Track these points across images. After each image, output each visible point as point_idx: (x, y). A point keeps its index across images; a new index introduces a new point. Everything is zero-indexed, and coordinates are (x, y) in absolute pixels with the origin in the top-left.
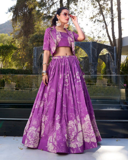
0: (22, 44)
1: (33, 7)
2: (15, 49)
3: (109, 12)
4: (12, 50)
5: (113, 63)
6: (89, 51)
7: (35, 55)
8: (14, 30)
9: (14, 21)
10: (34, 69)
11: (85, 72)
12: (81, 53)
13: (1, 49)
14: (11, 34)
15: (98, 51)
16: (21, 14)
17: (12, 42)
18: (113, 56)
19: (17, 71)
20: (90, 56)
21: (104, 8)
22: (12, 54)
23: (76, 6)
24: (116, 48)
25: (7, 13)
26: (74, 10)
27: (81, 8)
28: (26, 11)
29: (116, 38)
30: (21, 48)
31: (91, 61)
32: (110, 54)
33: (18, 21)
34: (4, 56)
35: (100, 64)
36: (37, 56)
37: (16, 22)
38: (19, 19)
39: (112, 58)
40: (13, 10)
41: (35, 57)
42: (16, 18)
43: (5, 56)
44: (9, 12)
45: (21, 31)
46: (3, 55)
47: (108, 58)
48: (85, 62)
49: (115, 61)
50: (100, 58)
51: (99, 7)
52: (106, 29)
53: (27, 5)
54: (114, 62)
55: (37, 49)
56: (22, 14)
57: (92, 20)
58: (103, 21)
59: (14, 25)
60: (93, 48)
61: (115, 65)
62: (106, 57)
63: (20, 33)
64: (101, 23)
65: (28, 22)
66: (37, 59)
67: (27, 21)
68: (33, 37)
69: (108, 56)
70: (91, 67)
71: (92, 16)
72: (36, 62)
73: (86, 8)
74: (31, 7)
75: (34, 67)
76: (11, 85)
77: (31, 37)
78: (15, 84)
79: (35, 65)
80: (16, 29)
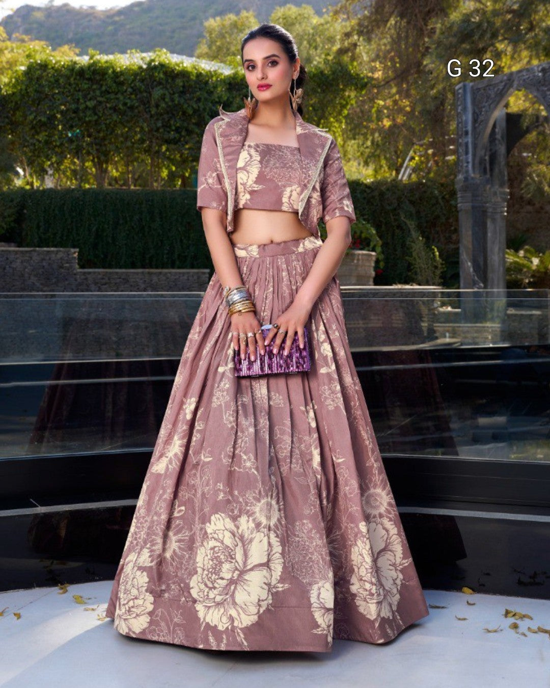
0: (392, 59)
2: (360, 84)
4: (343, 90)
7: (466, 122)
10: (465, 189)
17: (342, 52)
19: (376, 193)
22: (346, 112)
30: (387, 81)
36: (474, 128)
41: (467, 133)
55: (475, 92)
66: (475, 138)
72: (474, 155)
75: (466, 179)
76: (355, 261)
77: (438, 31)
78: (374, 259)
79: (467, 172)
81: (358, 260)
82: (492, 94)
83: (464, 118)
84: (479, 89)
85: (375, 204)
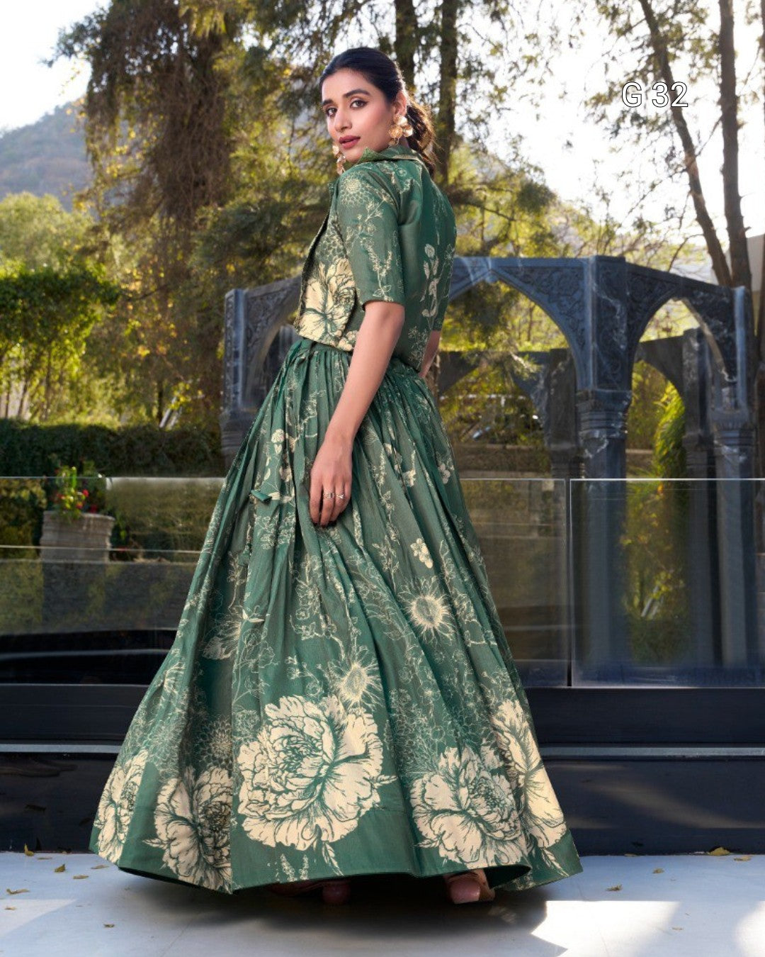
0: (155, 267)
1: (222, 27)
2: (110, 295)
3: (707, 65)
4: (85, 303)
5: (726, 390)
6: (577, 315)
7: (237, 341)
8: (100, 172)
9: (98, 116)
10: (232, 427)
11: (553, 446)
12: (531, 323)
13: (16, 298)
14: (81, 197)
15: (631, 313)
16: (143, 66)
17: (86, 252)
18: (727, 347)
19: (123, 443)
20: (582, 344)
21: (678, 37)
22: (87, 332)
23: (498, 24)
24: (748, 297)
25: (50, 64)
26: (489, 47)
27: (532, 37)
28: (174, 47)
29: (748, 235)
30: (145, 295)
31: (588, 381)
32: (707, 332)
33: (122, 112)
34: (31, 341)
35: (649, 396)
36: (247, 349)
37: (112, 122)
38: (128, 102)
39: (719, 360)
40: (89, 41)
41: (236, 354)
42: (109, 93)
43: (42, 343)
44: (63, 59)
45: (146, 182)
46: (27, 336)
47: (695, 361)
48: (554, 381)
49: (739, 379)
50: (648, 361)
51: (643, 30)
52: (686, 176)
53: (183, 12)
54: (733, 384)
55: (249, 301)
56: (149, 69)
57: (603, 116)
58: (667, 123)
59: (97, 146)
60: (604, 297)
61: (736, 406)
62: (684, 350)
63: (138, 198)
64: (656, 134)
65: (192, 122)
66: (247, 362)
67: (184, 115)
68: (226, 220)
69: (696, 345)
70: (585, 417)
71: (604, 90)
72: (245, 384)
73: (563, 37)
74: (207, 26)
75: (234, 415)
76: (85, 528)
77: (209, 224)
78: (112, 525)
79: (235, 405)
80: (114, 166)
81: (88, 526)
82: (271, 304)
83: (234, 335)
84: (255, 298)
85: (121, 457)
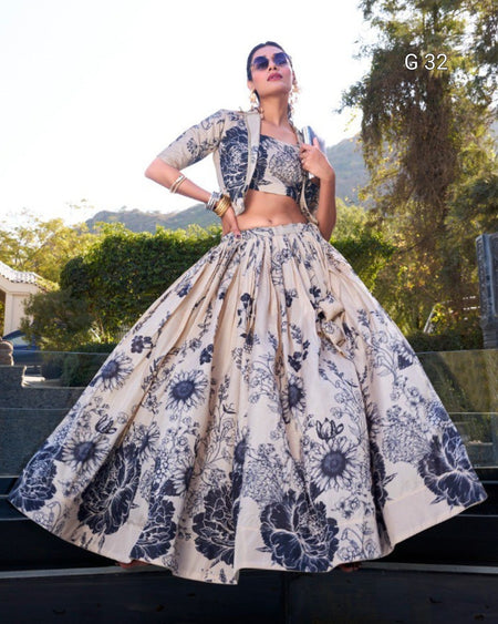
2: (388, 252)
4: (373, 258)
7: (487, 269)
8: (374, 175)
9: (370, 140)
10: (490, 328)
14: (364, 192)
16: (394, 108)
17: (370, 225)
22: (375, 276)
25: (340, 111)
28: (413, 93)
30: (410, 248)
33: (384, 137)
36: (495, 273)
37: (379, 144)
38: (387, 131)
40: (360, 96)
41: (488, 278)
42: (375, 125)
44: (347, 109)
45: (402, 178)
55: (493, 242)
56: (398, 108)
59: (371, 159)
63: (399, 188)
66: (496, 282)
68: (467, 191)
72: (496, 298)
75: (490, 319)
77: (455, 195)
79: (491, 312)
80: (382, 169)
83: (485, 265)
